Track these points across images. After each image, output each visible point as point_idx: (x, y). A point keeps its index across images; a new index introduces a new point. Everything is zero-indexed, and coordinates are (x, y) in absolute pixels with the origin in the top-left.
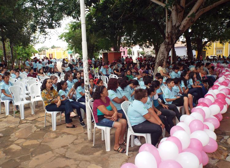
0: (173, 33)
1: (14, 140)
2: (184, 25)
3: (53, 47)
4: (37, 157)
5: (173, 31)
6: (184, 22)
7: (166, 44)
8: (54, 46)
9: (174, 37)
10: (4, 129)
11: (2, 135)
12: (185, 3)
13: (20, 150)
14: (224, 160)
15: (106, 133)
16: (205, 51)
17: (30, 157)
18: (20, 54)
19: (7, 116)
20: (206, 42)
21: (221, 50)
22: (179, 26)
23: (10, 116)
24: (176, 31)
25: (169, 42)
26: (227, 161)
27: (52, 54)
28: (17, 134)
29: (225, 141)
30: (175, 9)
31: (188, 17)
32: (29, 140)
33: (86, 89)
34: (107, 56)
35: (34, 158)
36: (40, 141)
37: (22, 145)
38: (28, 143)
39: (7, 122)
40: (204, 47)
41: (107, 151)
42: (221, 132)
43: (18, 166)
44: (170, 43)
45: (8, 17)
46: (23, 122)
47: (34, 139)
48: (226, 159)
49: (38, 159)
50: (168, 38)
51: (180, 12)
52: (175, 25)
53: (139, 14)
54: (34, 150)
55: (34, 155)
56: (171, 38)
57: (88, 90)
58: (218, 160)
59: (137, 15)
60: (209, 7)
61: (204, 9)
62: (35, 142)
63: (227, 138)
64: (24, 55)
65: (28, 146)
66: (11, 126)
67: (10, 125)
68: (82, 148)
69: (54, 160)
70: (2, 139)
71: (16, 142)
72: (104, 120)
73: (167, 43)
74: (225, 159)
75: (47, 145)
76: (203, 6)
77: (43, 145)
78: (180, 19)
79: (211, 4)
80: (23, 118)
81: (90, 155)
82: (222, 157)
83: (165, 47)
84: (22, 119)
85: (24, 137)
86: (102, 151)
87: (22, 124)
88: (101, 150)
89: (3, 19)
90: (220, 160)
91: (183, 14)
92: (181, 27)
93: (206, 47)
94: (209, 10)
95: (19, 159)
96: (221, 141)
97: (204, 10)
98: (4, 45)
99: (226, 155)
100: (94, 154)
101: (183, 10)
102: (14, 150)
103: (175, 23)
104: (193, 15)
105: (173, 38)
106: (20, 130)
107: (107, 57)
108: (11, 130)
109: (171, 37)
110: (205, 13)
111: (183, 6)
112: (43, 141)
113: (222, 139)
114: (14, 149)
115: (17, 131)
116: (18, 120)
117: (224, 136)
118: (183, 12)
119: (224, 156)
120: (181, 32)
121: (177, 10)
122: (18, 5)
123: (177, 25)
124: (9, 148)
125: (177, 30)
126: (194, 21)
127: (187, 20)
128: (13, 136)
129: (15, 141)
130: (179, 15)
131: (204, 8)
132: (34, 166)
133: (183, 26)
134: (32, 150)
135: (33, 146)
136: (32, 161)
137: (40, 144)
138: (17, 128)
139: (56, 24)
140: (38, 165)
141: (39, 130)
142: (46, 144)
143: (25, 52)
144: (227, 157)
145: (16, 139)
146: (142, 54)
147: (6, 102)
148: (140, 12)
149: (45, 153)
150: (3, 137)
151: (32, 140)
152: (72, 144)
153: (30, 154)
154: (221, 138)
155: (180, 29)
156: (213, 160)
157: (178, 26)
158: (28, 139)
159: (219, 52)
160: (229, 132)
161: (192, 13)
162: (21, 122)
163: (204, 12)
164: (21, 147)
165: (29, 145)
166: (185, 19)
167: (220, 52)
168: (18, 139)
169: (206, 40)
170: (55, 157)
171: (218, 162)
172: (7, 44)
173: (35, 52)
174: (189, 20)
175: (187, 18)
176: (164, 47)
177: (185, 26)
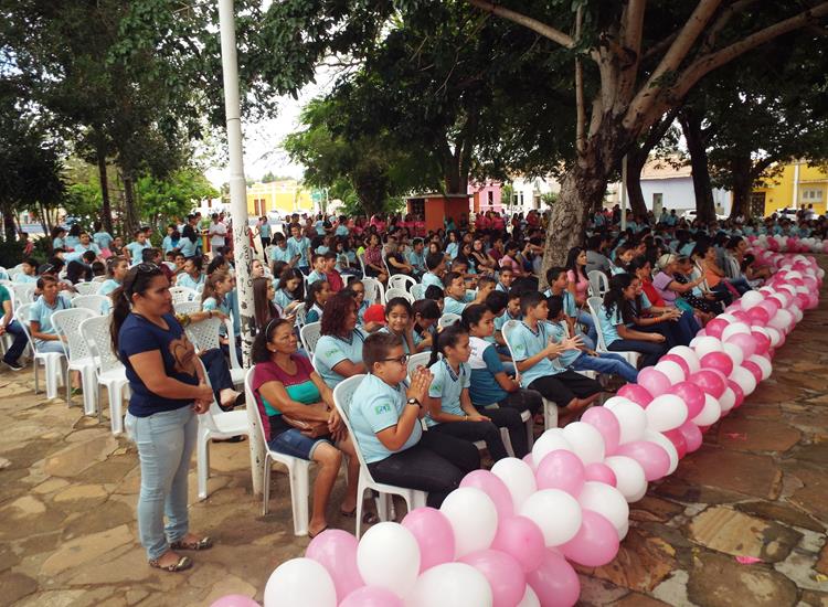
0: (604, 137)
1: (37, 481)
2: (641, 111)
3: (268, 179)
4: (75, 543)
5: (604, 132)
6: (639, 103)
7: (580, 176)
8: (271, 175)
9: (606, 150)
10: (23, 445)
11: (7, 465)
12: (640, 37)
13: (40, 515)
14: (645, 594)
15: (294, 478)
16: (764, 194)
17: (56, 541)
18: (157, 201)
19: (51, 403)
20: (764, 164)
21: (819, 188)
22: (622, 116)
23: (60, 400)
24: (614, 132)
25: (588, 169)
26: (656, 597)
27: (263, 201)
28: (54, 461)
29: (684, 522)
30: (610, 59)
31: (653, 84)
32: (77, 484)
33: (245, 331)
34: (423, 208)
35: (66, 546)
36: (110, 488)
37: (52, 500)
38: (76, 492)
39: (41, 421)
40: (758, 178)
41: (297, 533)
42: (688, 488)
43: (9, 569)
44: (593, 172)
45: (94, 90)
46: (87, 424)
47: (95, 483)
48: (656, 589)
49: (77, 549)
50: (584, 156)
51: (625, 68)
52: (611, 111)
53: (498, 74)
54: (79, 518)
55: (70, 536)
56: (597, 158)
57: (248, 334)
58: (624, 593)
59: (493, 76)
60: (730, 48)
61: (712, 56)
62: (95, 491)
63: (695, 513)
64: (169, 204)
65: (67, 503)
66: (45, 437)
67: (45, 430)
68: (227, 518)
69: (124, 554)
70: (3, 475)
71: (37, 490)
72: (288, 436)
73: (583, 173)
74: (652, 588)
75: (126, 505)
76: (709, 46)
77: (115, 503)
78: (624, 91)
79: (739, 40)
80: (90, 411)
81: (238, 545)
82: (642, 581)
83: (577, 187)
84: (87, 413)
85: (68, 473)
86: (283, 533)
87: (82, 432)
88: (282, 530)
89: (79, 98)
90: (632, 592)
91: (635, 74)
92: (627, 118)
93: (761, 179)
94: (729, 58)
95: (22, 545)
96: (670, 524)
97: (711, 59)
98: (103, 173)
99: (661, 574)
100: (256, 542)
101: (634, 61)
102: (20, 516)
103: (611, 104)
104: (669, 79)
105: (604, 155)
106: (67, 449)
107: (423, 212)
108: (40, 448)
109: (596, 151)
110: (717, 69)
111: (634, 49)
112: (119, 488)
113: (677, 514)
114: (21, 511)
115: (57, 453)
116: (76, 415)
117: (689, 505)
118: (635, 68)
119: (654, 577)
120: (629, 134)
121: (615, 62)
122: (117, 56)
123: (615, 112)
124: (9, 508)
125: (617, 129)
126: (677, 98)
127: (647, 95)
128: (37, 471)
129: (39, 484)
130: (622, 77)
131: (712, 51)
132: (56, 572)
133: (635, 115)
134: (73, 516)
135: (82, 505)
136: (57, 554)
137: (106, 500)
138: (61, 442)
139: (263, 107)
140: (68, 569)
141: (123, 451)
142: (124, 499)
143: (173, 196)
144: (663, 583)
145: (45, 477)
146: (548, 203)
147: (49, 357)
148: (502, 68)
149: (108, 528)
150: (9, 469)
151: (89, 483)
152: (201, 505)
153: (61, 531)
154: (674, 509)
155: (626, 125)
156: (608, 592)
157: (618, 116)
158: (78, 480)
159: (812, 195)
160: (712, 491)
161: (665, 73)
162: (80, 426)
163: (713, 65)
164: (45, 504)
165: (73, 500)
166: (642, 93)
167: (816, 195)
168: (47, 480)
169: (763, 154)
170: (129, 547)
171: (620, 598)
172: (113, 171)
173: (211, 195)
174: (656, 97)
175: (647, 89)
176: (573, 184)
177: (643, 115)
